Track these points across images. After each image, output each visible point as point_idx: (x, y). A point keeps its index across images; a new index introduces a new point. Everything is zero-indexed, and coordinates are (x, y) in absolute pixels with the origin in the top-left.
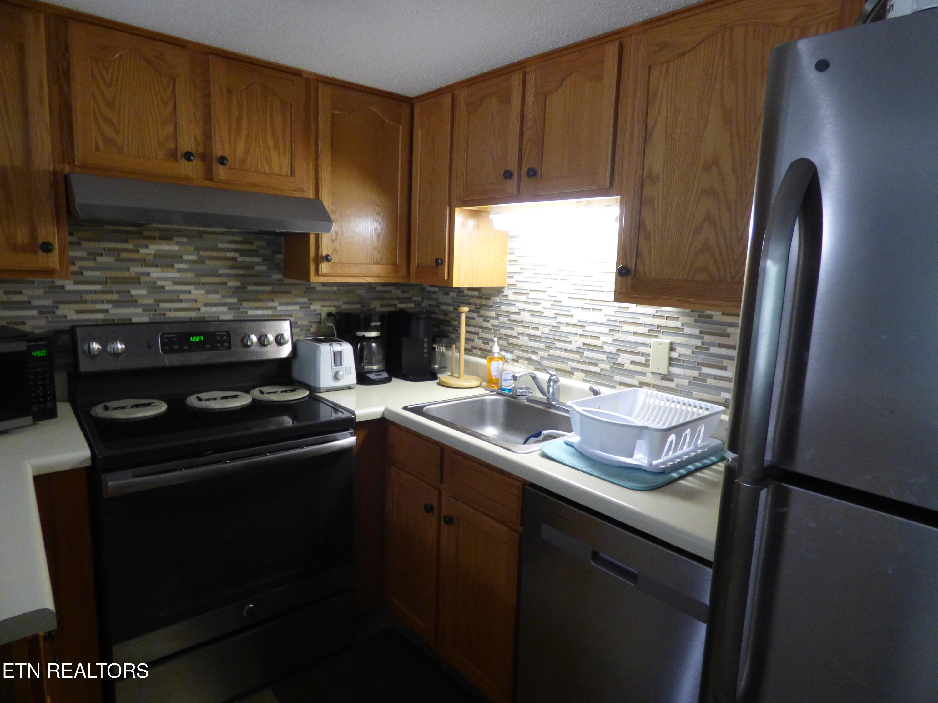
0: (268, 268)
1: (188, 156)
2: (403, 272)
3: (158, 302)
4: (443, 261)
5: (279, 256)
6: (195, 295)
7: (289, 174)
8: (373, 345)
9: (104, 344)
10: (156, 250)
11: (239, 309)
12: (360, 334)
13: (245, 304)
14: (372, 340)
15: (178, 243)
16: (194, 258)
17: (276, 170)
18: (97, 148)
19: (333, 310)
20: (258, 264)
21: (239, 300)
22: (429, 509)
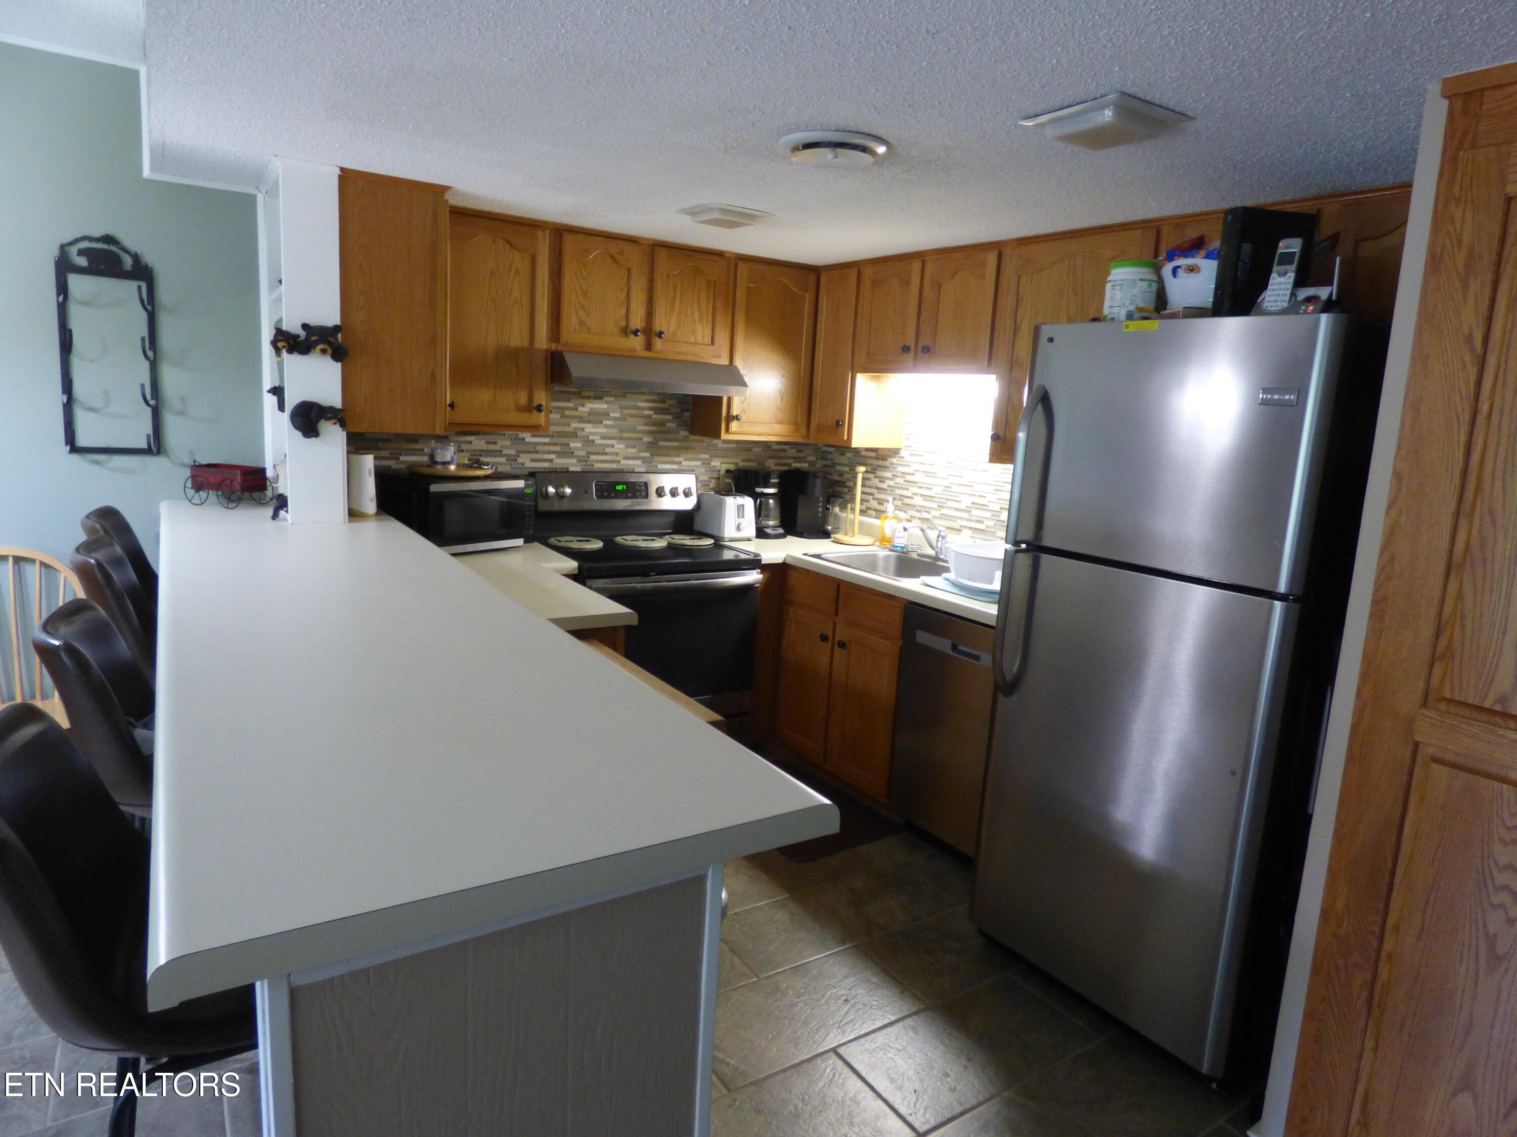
0: (677, 426)
1: (635, 333)
2: (803, 431)
3: (589, 453)
4: (843, 422)
5: (687, 414)
6: (618, 448)
7: (710, 343)
8: (771, 501)
9: (557, 489)
10: (591, 408)
11: (651, 462)
12: (758, 490)
13: (656, 459)
14: (770, 497)
15: (606, 402)
16: (618, 415)
17: (699, 340)
18: (575, 330)
19: (731, 467)
20: (669, 421)
21: (651, 455)
22: (824, 638)
